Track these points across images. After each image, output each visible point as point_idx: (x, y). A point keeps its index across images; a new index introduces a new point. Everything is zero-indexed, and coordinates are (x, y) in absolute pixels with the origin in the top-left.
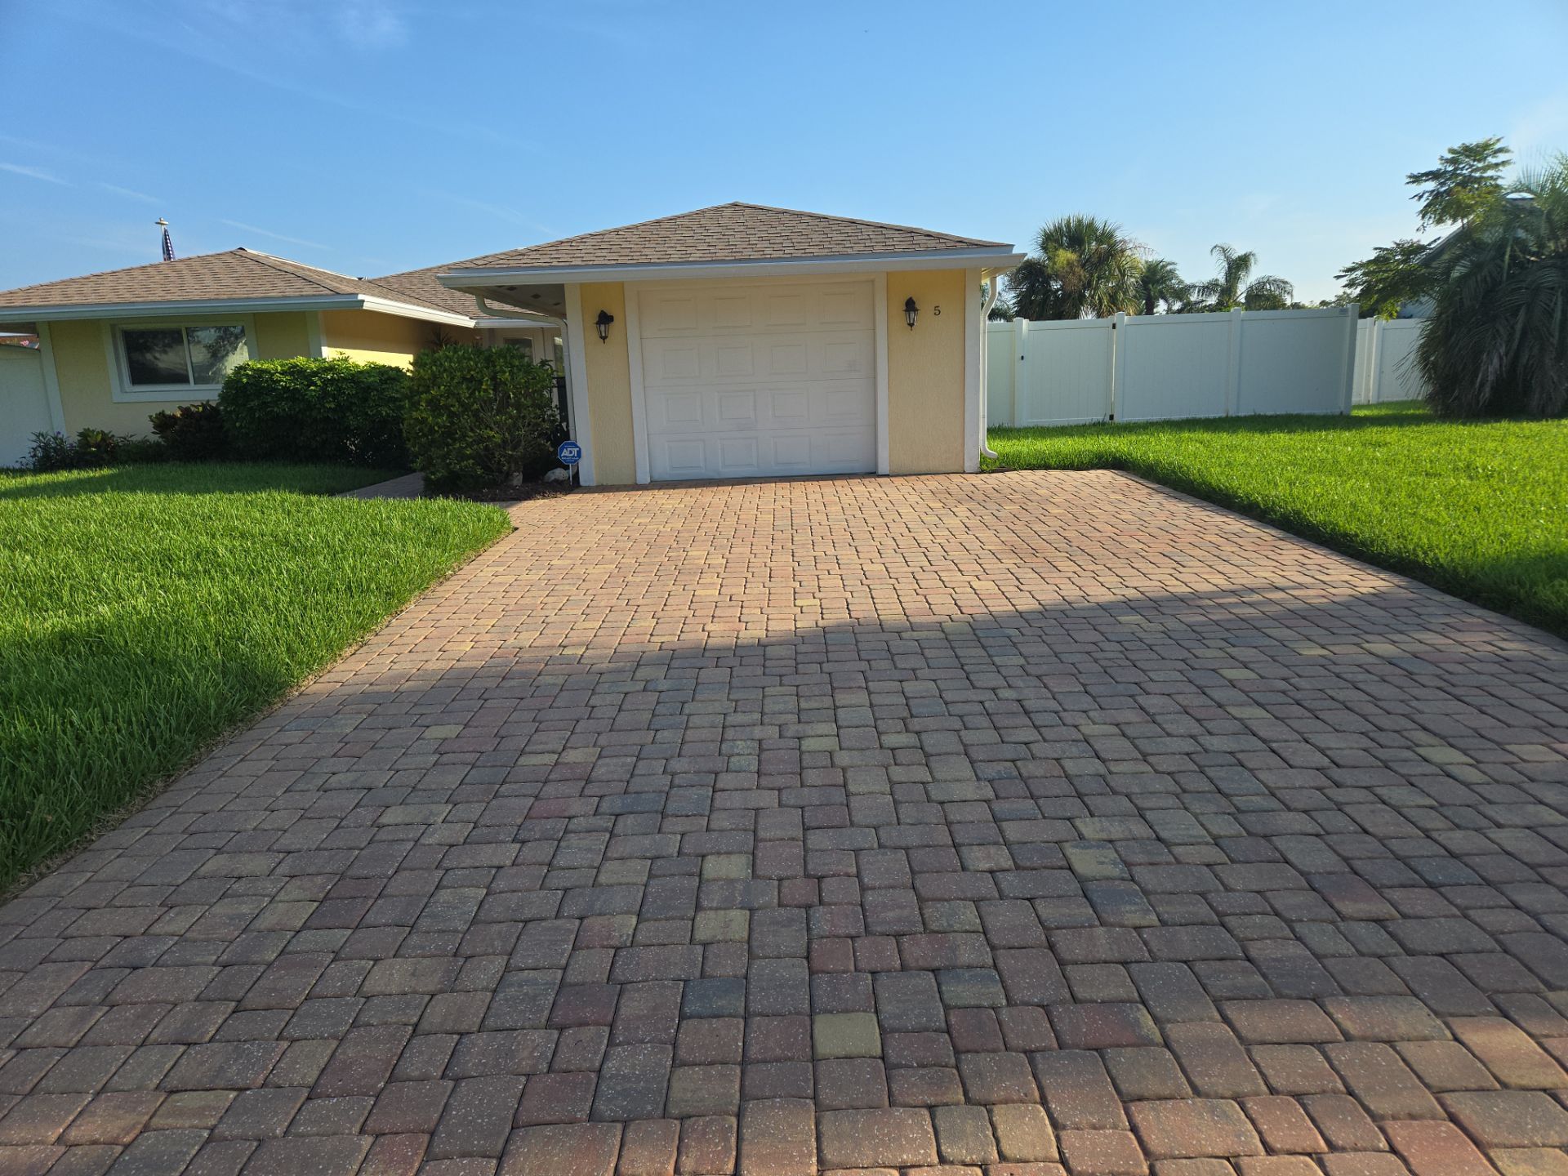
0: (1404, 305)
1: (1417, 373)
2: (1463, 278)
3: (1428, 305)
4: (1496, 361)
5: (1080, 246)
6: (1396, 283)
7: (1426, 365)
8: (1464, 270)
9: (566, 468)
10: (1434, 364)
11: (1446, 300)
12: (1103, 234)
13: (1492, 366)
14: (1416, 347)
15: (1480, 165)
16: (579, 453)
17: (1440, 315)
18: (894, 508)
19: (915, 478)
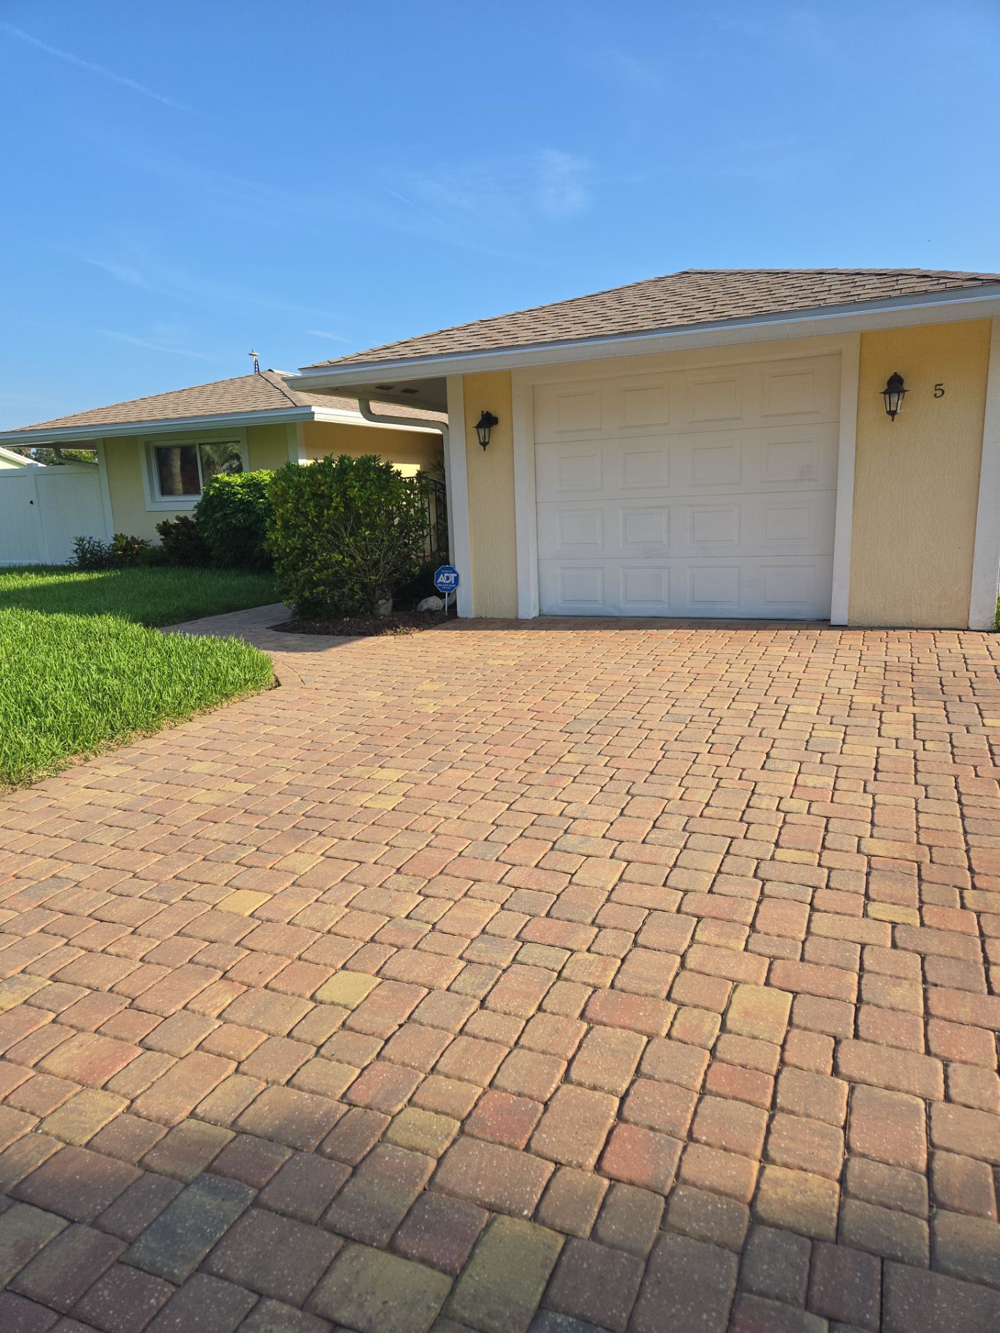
9: (442, 596)
16: (457, 579)
18: (791, 701)
19: (883, 634)
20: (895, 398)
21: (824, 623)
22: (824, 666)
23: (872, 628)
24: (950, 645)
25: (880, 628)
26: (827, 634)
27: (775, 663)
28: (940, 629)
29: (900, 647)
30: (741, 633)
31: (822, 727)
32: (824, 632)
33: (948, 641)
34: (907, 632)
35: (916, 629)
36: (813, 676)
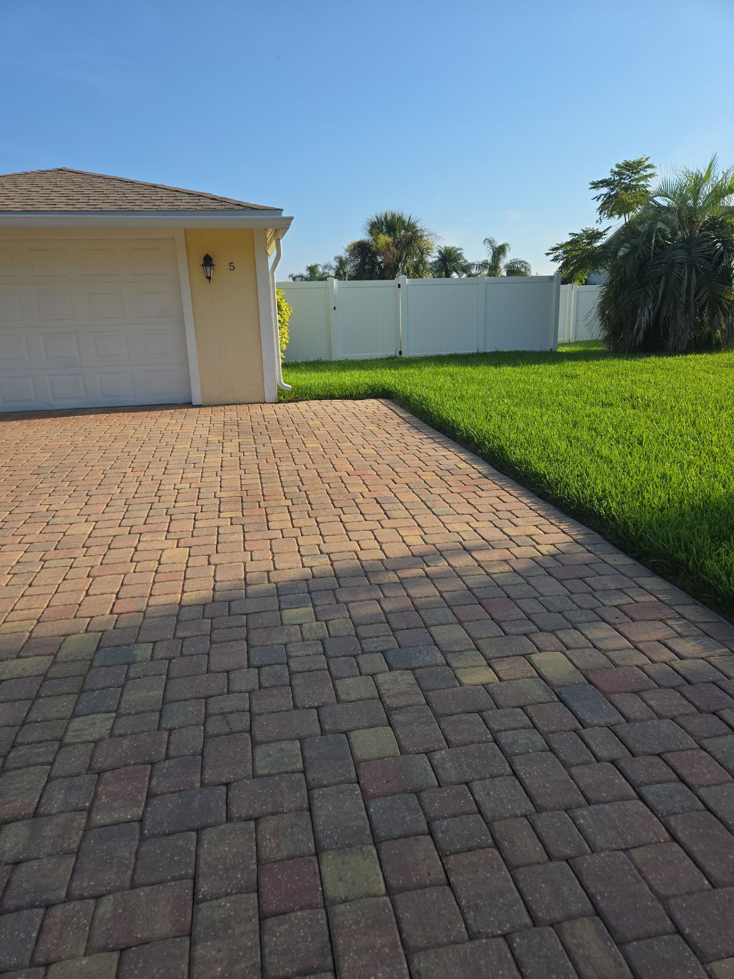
0: (589, 275)
1: (598, 322)
2: (626, 256)
3: (603, 275)
4: (646, 313)
5: (394, 232)
6: (584, 258)
7: (603, 317)
8: (627, 250)
10: (609, 317)
11: (616, 271)
12: (409, 224)
13: (644, 318)
14: (597, 304)
15: (637, 177)
17: (611, 282)
18: (174, 443)
19: (222, 408)
20: (209, 269)
21: (189, 405)
22: (192, 426)
23: (216, 406)
24: (256, 411)
25: (220, 405)
26: (191, 410)
27: (163, 427)
28: (251, 404)
29: (231, 413)
30: (139, 414)
31: (193, 453)
32: (189, 410)
33: (256, 409)
34: (235, 406)
35: (239, 404)
36: (186, 431)
